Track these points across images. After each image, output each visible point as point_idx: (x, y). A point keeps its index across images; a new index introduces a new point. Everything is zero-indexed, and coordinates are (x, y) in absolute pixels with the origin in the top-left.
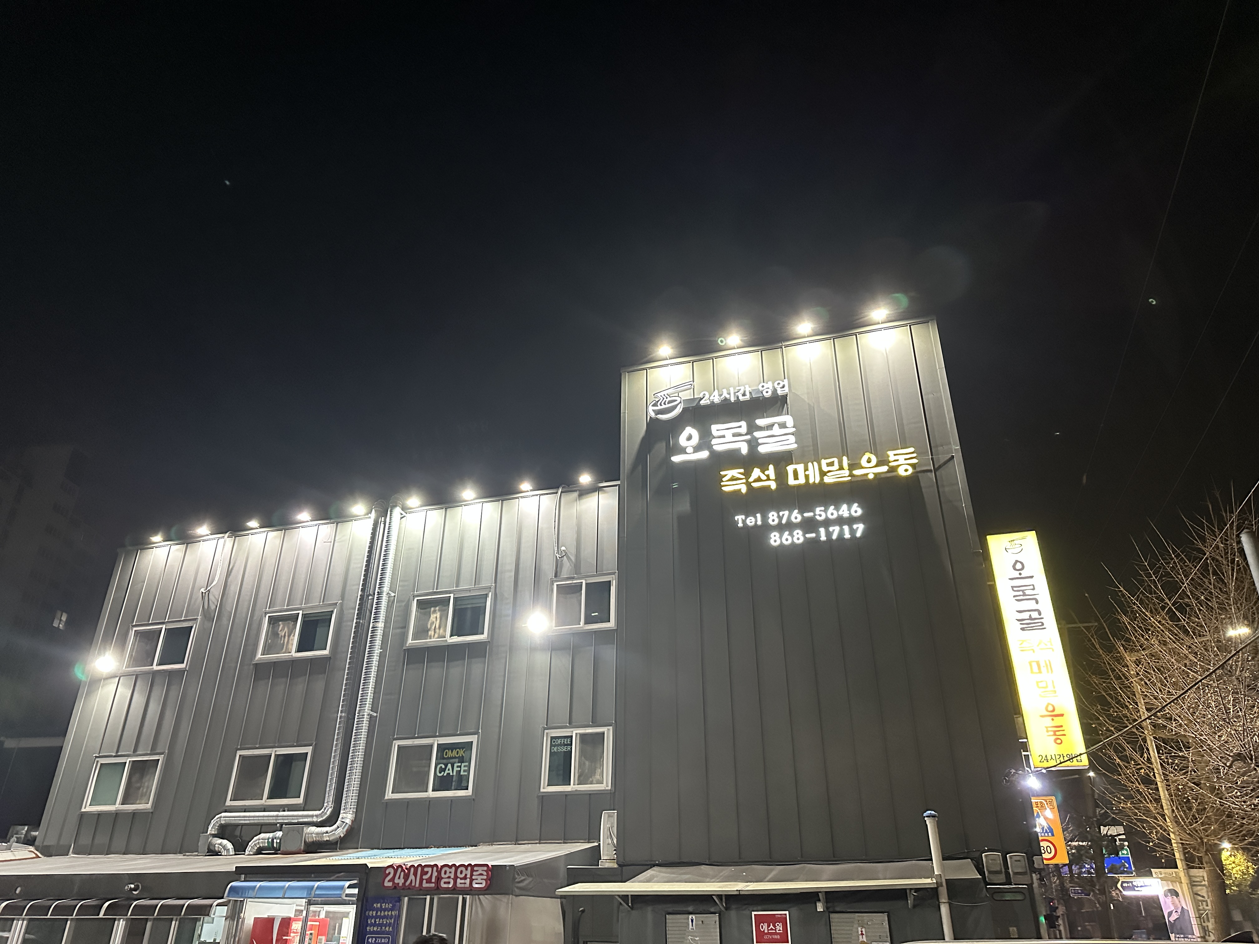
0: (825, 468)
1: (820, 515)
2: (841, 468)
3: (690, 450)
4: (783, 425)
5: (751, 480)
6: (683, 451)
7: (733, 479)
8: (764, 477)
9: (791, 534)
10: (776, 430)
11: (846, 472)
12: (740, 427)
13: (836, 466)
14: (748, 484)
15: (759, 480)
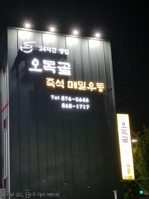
0: (79, 85)
1: (77, 100)
2: (83, 86)
3: (36, 67)
4: (67, 66)
5: (56, 83)
6: (33, 67)
7: (50, 82)
8: (60, 83)
9: (68, 105)
10: (64, 67)
11: (85, 87)
12: (53, 63)
13: (82, 85)
14: (55, 85)
15: (58, 84)
